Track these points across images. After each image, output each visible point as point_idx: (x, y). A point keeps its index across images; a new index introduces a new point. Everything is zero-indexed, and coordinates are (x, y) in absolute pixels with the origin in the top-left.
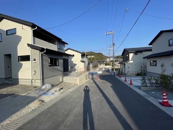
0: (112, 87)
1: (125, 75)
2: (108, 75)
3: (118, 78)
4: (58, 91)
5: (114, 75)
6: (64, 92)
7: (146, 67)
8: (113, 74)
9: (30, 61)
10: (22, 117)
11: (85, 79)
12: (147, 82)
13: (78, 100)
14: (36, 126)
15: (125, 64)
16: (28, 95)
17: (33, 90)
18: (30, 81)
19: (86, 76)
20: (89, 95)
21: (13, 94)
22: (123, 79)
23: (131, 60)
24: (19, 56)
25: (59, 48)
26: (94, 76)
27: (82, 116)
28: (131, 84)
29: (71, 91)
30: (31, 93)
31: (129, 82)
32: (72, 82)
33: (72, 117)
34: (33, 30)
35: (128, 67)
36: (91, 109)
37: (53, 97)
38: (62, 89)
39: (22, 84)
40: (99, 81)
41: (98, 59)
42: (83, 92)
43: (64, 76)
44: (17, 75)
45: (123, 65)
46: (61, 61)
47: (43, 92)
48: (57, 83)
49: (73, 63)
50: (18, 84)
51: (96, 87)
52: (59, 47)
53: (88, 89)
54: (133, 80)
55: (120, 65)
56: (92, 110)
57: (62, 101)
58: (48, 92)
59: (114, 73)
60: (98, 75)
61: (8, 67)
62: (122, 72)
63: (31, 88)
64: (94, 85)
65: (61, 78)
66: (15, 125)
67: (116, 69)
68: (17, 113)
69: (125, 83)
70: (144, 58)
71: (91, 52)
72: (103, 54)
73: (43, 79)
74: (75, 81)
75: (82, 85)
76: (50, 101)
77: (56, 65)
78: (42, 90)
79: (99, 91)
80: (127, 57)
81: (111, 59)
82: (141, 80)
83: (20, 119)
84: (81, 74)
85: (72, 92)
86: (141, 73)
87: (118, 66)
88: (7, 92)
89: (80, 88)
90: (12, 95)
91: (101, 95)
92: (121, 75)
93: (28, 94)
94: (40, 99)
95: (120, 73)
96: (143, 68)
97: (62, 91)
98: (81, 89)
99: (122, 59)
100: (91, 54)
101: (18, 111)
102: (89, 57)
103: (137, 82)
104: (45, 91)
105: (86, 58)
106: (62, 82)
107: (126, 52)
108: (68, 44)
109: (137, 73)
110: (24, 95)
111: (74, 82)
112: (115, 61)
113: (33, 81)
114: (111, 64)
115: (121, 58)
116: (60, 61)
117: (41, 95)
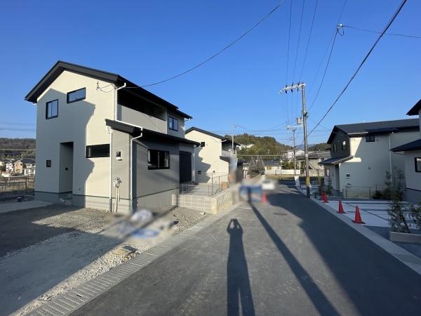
0: (302, 226)
1: (339, 196)
2: (291, 195)
3: (320, 203)
4: (166, 229)
5: (308, 195)
6: (180, 231)
7: (402, 176)
8: (305, 192)
9: (109, 156)
10: (88, 283)
11: (231, 202)
12: (407, 216)
13: (214, 254)
14: (118, 307)
15: (337, 166)
16: (103, 233)
17: (113, 223)
18: (108, 201)
19: (233, 194)
20: (241, 243)
21: (72, 229)
22: (332, 205)
23: (357, 156)
24: (88, 147)
25: (171, 126)
26: (255, 196)
27: (225, 298)
28: (358, 220)
29: (197, 231)
30: (108, 229)
31: (353, 217)
32: (198, 208)
33: (200, 297)
34: (118, 91)
35: (348, 175)
36: (248, 281)
37: (154, 241)
38: (176, 223)
39: (92, 207)
40: (265, 207)
41: (264, 154)
42: (227, 234)
43: (180, 192)
44: (83, 188)
45: (334, 169)
46: (175, 158)
47: (133, 229)
48: (164, 209)
49: (203, 161)
50: (83, 206)
51: (258, 223)
52: (171, 124)
53: (238, 227)
54: (363, 210)
55: (322, 168)
56: (249, 284)
57: (177, 253)
58: (144, 230)
59: (308, 189)
60: (264, 193)
61: (67, 169)
62: (330, 187)
63: (108, 218)
64: (254, 218)
65: (173, 197)
66: (74, 299)
67: (312, 179)
68: (80, 274)
69: (339, 216)
70: (395, 150)
71: (246, 135)
72: (277, 141)
73: (135, 198)
74: (206, 206)
75: (224, 217)
76: (148, 251)
77: (163, 166)
78: (132, 224)
79: (267, 235)
80: (344, 148)
81: (299, 153)
82: (388, 210)
83: (85, 286)
84: (221, 188)
85: (199, 234)
86: (387, 191)
87: (317, 170)
88: (62, 223)
89: (219, 223)
90: (71, 231)
91: (273, 245)
92: (327, 196)
93: (103, 230)
94: (127, 243)
95: (325, 190)
96: (394, 178)
97: (175, 228)
98: (221, 227)
99: (329, 152)
100: (247, 139)
101: (81, 268)
102: (240, 148)
103: (377, 216)
104: (138, 226)
105: (234, 149)
106: (176, 206)
107: (339, 134)
108: (191, 118)
109: (374, 190)
110: (93, 232)
111: (204, 209)
112: (309, 159)
113: (114, 201)
114: (300, 165)
115: (327, 150)
116: (172, 156)
117: (129, 236)
